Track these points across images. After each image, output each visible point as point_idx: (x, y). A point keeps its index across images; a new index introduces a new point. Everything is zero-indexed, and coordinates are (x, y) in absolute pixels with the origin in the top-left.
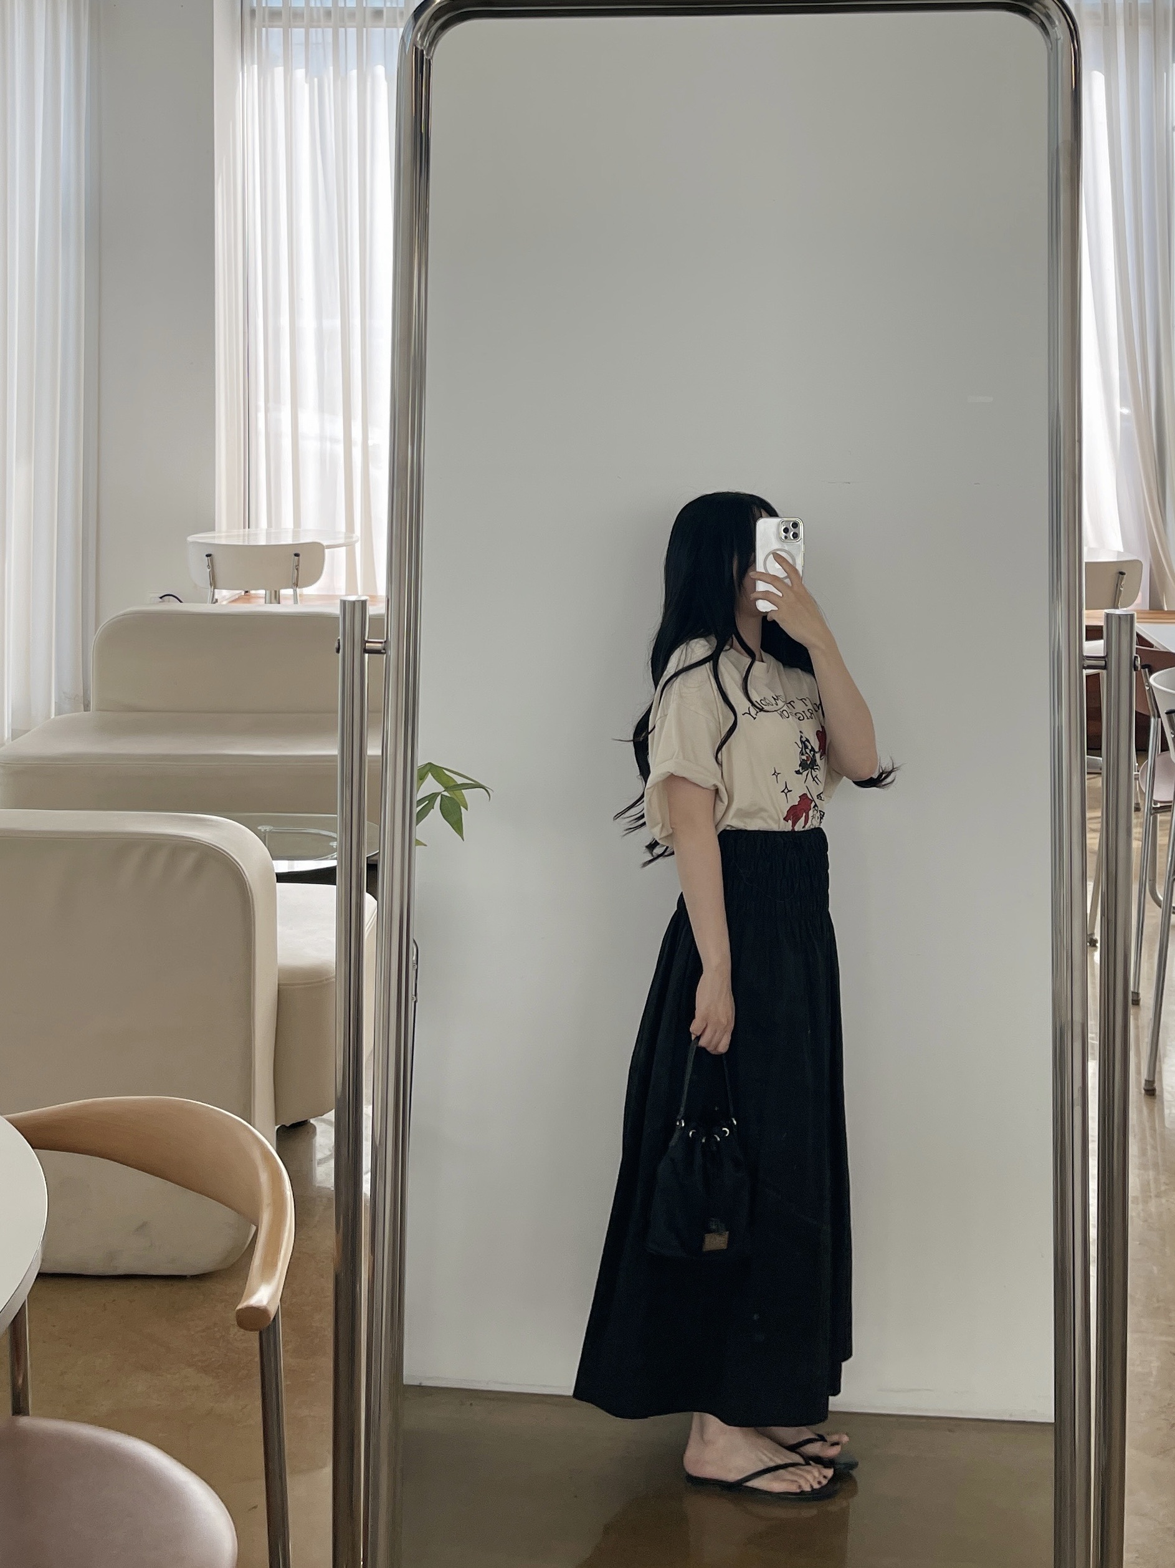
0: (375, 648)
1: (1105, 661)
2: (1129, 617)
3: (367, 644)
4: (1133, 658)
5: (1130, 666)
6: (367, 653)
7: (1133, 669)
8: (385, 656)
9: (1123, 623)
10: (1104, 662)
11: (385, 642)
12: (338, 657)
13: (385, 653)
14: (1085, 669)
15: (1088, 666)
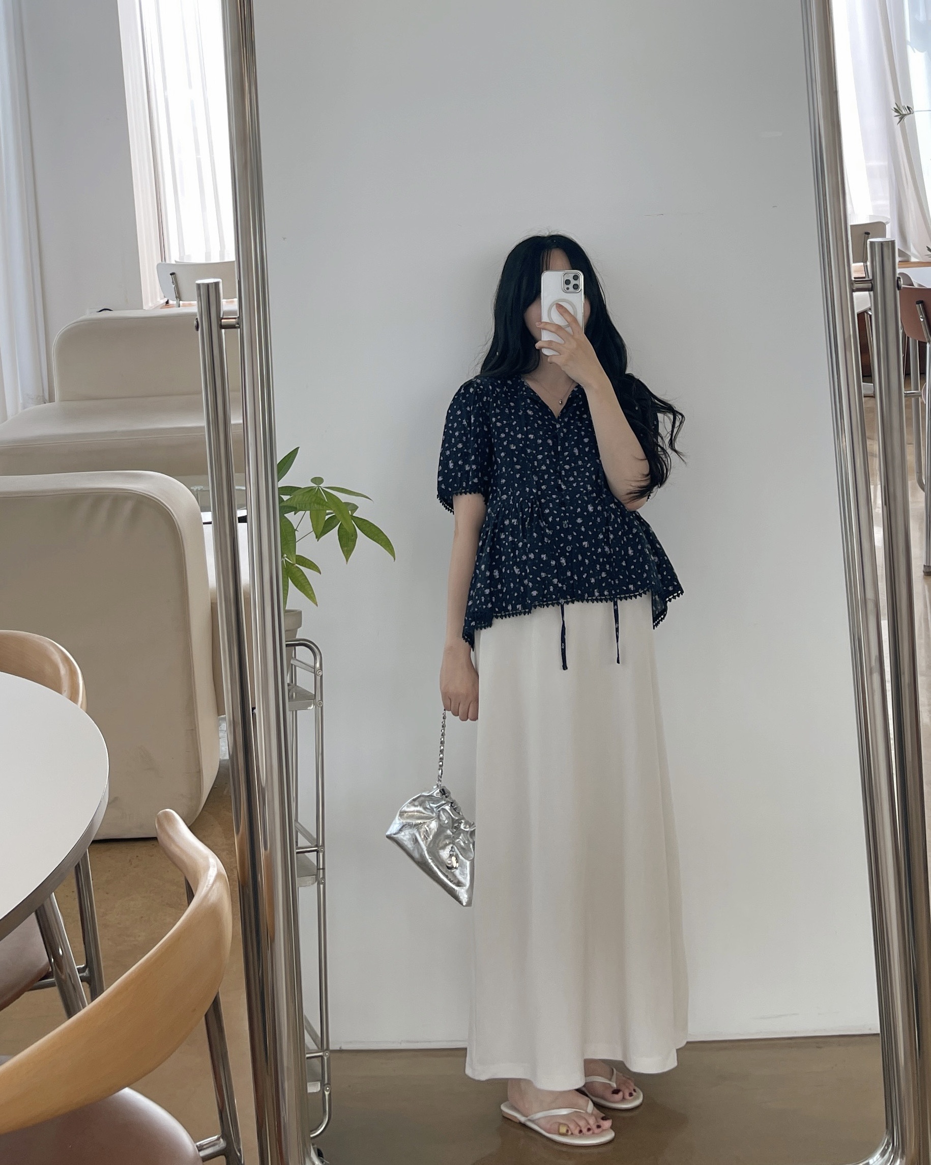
0: (231, 323)
1: (871, 283)
2: (890, 243)
3: (223, 321)
4: (896, 279)
5: (894, 286)
6: (223, 328)
7: (897, 289)
8: (239, 329)
9: (885, 249)
10: (871, 287)
11: (238, 318)
12: (198, 335)
13: (239, 327)
14: (855, 291)
15: (857, 289)
